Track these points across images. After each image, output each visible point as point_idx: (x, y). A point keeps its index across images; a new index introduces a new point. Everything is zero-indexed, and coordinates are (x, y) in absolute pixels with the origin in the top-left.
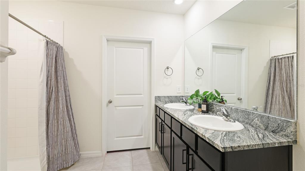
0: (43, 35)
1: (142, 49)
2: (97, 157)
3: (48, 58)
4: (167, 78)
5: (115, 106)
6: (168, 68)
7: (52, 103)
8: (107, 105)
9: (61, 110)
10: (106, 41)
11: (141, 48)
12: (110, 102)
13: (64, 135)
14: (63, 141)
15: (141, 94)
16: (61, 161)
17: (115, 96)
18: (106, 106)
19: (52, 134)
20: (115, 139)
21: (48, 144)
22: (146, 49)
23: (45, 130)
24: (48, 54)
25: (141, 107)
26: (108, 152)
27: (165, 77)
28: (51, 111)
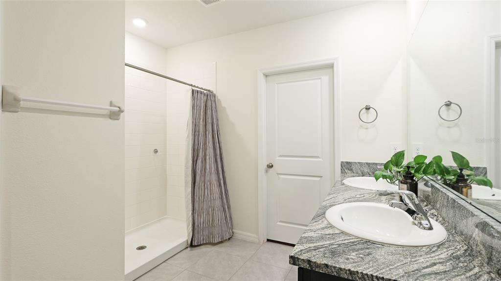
0: (188, 84)
1: (320, 80)
2: (245, 241)
3: (194, 109)
4: (367, 129)
5: (278, 174)
6: (368, 108)
7: (199, 162)
8: (267, 171)
9: (208, 171)
10: (262, 77)
11: (317, 79)
12: (270, 166)
13: (211, 202)
14: (210, 209)
15: (318, 157)
16: (207, 233)
17: (278, 158)
18: (264, 172)
19: (199, 198)
20: (279, 223)
21: (193, 210)
22: (326, 79)
23: (190, 193)
24: (194, 104)
25: (318, 179)
26: (268, 240)
27: (361, 126)
28: (198, 172)
